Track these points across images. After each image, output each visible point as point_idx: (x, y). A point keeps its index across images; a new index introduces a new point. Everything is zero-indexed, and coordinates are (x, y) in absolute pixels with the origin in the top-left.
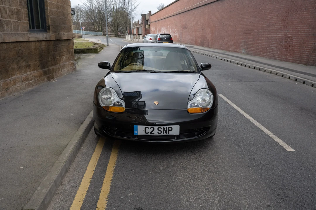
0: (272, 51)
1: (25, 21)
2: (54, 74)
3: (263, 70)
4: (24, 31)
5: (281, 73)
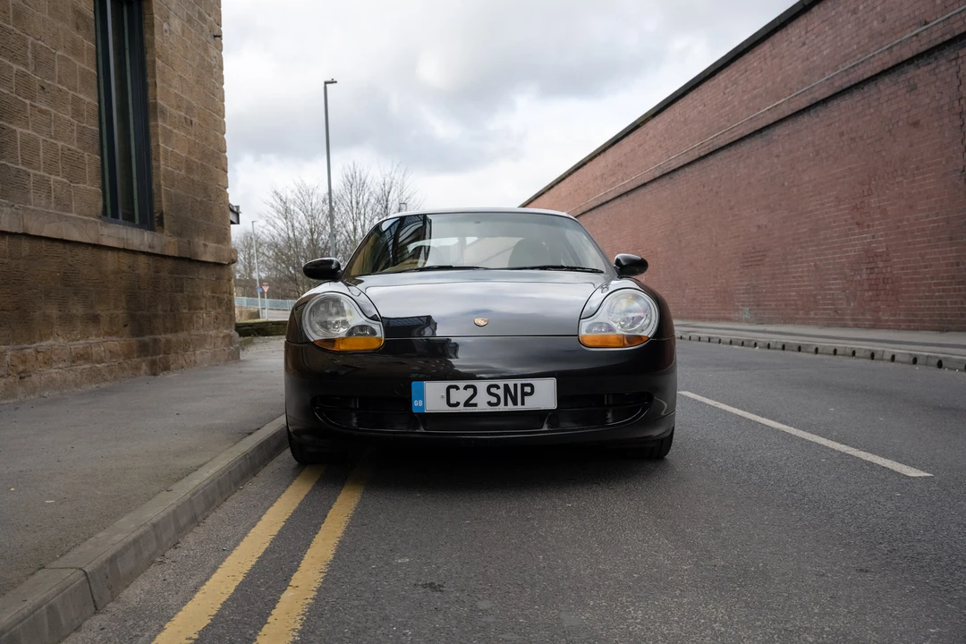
0: (832, 304)
1: (92, 186)
2: (172, 357)
3: (810, 350)
4: (85, 215)
5: (866, 350)
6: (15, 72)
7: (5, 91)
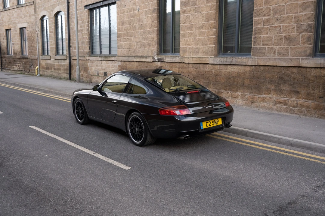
6: (263, 19)
7: (258, 27)
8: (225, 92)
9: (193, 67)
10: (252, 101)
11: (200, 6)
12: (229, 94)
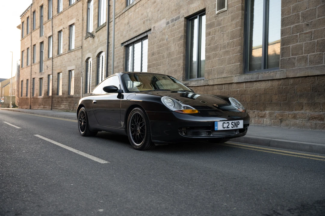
6: (292, 28)
7: (286, 36)
8: (251, 112)
9: (218, 88)
10: (281, 119)
11: (225, 25)
12: (255, 114)
